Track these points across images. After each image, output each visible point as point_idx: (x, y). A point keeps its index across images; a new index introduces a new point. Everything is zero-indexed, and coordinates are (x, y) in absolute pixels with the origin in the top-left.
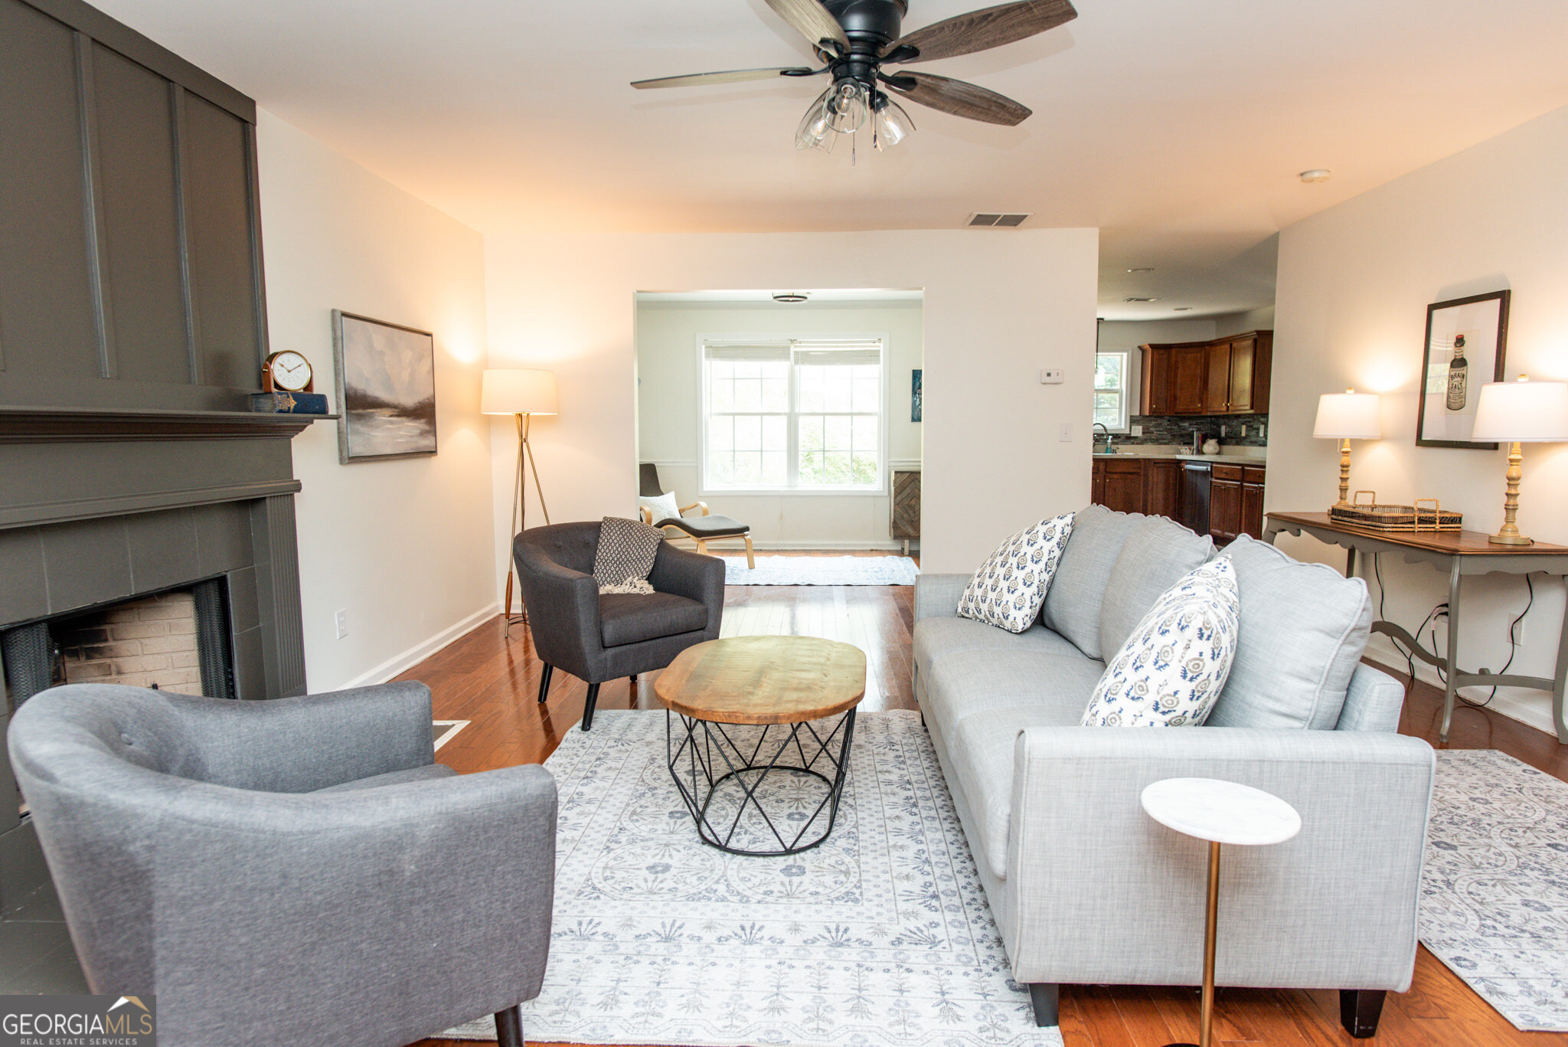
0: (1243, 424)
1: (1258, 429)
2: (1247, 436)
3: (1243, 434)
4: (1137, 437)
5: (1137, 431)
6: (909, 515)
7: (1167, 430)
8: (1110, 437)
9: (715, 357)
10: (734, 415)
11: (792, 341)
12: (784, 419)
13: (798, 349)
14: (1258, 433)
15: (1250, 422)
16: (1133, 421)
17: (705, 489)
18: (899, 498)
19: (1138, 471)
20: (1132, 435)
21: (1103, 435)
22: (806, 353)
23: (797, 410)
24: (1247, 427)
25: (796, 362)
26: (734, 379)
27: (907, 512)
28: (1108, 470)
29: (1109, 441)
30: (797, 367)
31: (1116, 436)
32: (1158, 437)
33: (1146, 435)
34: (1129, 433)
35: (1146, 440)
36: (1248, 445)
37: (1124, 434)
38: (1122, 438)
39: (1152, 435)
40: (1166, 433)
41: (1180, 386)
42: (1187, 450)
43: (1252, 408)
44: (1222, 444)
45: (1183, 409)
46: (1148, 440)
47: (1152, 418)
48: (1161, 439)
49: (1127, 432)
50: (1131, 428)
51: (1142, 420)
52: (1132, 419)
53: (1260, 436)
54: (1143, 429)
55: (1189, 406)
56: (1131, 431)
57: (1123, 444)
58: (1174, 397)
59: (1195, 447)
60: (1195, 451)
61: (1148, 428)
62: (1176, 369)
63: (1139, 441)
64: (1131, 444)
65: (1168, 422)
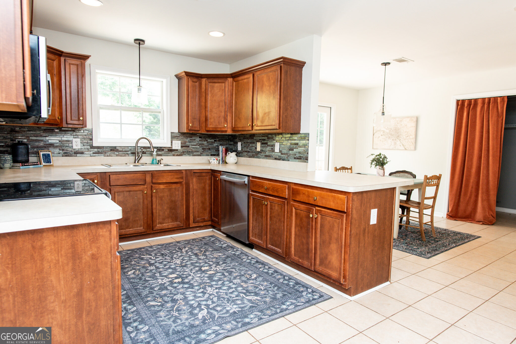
0: (258, 141)
1: (273, 146)
2: (262, 151)
3: (258, 150)
4: (177, 150)
5: (177, 145)
7: (200, 145)
8: (155, 150)
14: (273, 149)
15: (264, 140)
16: (173, 137)
19: (181, 180)
20: (173, 148)
21: (149, 148)
24: (262, 144)
28: (154, 181)
29: (155, 153)
31: (160, 149)
32: (193, 150)
33: (184, 148)
34: (170, 146)
35: (183, 152)
36: (263, 158)
37: (167, 147)
38: (165, 150)
39: (188, 148)
40: (198, 147)
41: (210, 110)
42: (215, 161)
43: (279, 128)
44: (239, 156)
45: (212, 128)
46: (185, 152)
47: (188, 135)
48: (196, 152)
49: (169, 145)
50: (172, 142)
51: (181, 136)
52: (173, 135)
53: (276, 151)
54: (181, 143)
55: (217, 126)
56: (172, 145)
57: (166, 156)
58: (206, 118)
59: (220, 159)
60: (220, 161)
61: (185, 143)
62: (206, 95)
63: (179, 154)
64: (173, 156)
65: (200, 139)
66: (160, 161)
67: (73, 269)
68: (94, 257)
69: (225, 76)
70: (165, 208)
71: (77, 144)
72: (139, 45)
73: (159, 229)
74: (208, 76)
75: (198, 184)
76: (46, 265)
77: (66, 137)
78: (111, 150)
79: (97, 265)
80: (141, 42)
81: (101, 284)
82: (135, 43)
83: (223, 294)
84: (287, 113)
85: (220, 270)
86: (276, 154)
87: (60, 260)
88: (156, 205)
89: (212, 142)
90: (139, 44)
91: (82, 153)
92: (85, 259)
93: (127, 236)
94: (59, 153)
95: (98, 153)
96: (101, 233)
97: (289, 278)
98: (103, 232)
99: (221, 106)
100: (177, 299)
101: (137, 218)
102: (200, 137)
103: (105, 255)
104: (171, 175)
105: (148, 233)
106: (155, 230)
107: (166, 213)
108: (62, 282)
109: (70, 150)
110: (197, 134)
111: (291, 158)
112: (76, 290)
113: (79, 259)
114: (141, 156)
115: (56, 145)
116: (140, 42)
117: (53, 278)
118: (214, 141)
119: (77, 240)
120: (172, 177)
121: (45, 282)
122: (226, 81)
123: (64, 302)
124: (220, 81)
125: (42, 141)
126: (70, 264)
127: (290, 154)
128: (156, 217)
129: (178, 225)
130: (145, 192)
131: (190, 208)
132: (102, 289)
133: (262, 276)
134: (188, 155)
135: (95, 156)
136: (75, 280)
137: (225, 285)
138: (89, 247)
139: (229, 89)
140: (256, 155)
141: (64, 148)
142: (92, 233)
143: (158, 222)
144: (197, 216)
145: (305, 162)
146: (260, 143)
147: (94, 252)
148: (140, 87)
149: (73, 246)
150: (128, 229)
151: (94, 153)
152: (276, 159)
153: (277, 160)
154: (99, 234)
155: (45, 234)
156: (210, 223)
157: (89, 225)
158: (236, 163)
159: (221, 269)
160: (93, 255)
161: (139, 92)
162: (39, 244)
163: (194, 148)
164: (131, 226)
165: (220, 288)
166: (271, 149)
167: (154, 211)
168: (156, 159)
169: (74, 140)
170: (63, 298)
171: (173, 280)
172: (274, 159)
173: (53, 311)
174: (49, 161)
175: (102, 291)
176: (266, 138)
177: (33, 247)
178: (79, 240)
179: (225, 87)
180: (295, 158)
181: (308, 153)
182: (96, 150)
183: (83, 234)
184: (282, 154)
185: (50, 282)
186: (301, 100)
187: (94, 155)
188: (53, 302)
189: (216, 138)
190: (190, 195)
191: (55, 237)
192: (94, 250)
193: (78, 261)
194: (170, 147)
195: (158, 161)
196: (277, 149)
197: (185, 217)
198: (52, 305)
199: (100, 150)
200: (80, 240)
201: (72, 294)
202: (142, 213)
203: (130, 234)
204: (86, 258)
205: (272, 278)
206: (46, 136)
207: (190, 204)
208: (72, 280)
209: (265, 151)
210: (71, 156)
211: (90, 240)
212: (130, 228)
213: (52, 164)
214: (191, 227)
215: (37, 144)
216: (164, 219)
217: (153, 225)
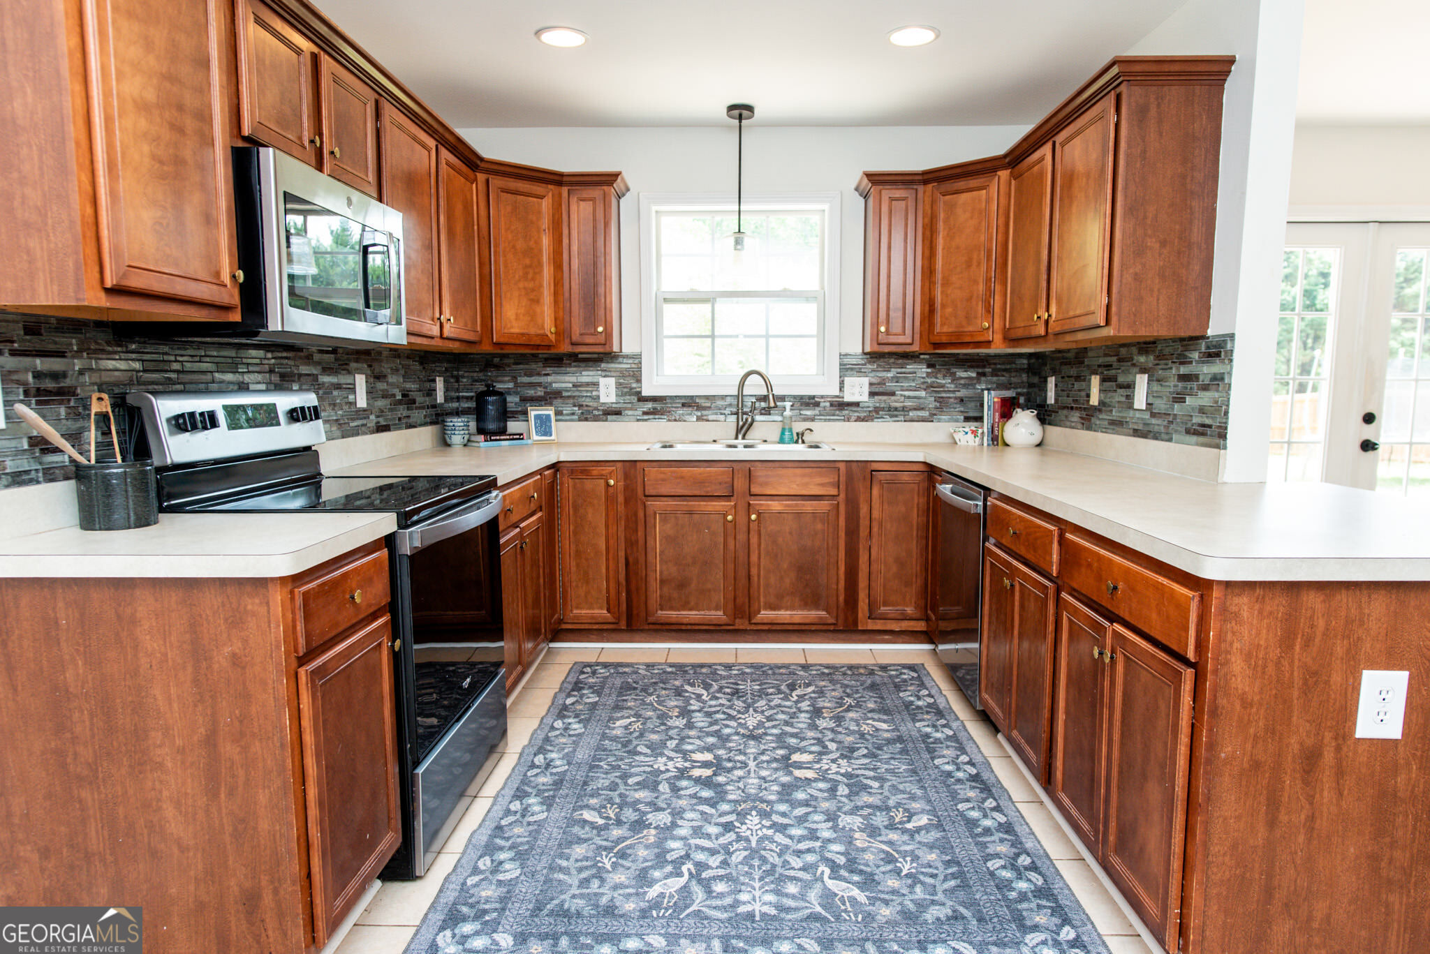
0: (1095, 372)
1: (1130, 386)
2: (1102, 404)
3: (1094, 401)
4: (857, 404)
5: (857, 390)
7: (929, 387)
14: (1130, 398)
15: (1109, 366)
16: (846, 369)
19: (833, 492)
20: (848, 398)
24: (1103, 380)
28: (755, 489)
29: (790, 414)
31: (809, 402)
32: (908, 403)
33: (880, 397)
34: (837, 393)
35: (877, 410)
36: (1105, 430)
37: (827, 396)
38: (822, 404)
39: (893, 398)
40: (923, 394)
41: (943, 278)
42: (970, 436)
43: (1108, 322)
44: (1050, 424)
45: (951, 334)
46: (883, 409)
47: (892, 360)
48: (915, 409)
49: (835, 391)
50: (842, 384)
51: (870, 362)
52: (846, 361)
53: (1136, 406)
54: (871, 384)
55: (963, 327)
56: (841, 389)
57: (825, 420)
58: (930, 306)
59: (986, 430)
60: (985, 439)
61: (882, 382)
62: (932, 235)
63: (862, 415)
64: (844, 420)
65: (929, 370)
66: (803, 434)
67: (196, 682)
68: (235, 660)
69: (988, 165)
70: (785, 566)
71: (608, 391)
72: (740, 122)
73: (765, 621)
74: (937, 174)
75: (886, 506)
76: (144, 661)
77: (587, 376)
78: (684, 405)
79: (244, 683)
80: (745, 113)
81: (256, 730)
82: (729, 116)
83: (774, 848)
84: (1144, 265)
85: (837, 773)
86: (1138, 415)
87: (169, 656)
88: (759, 554)
89: (970, 378)
90: (740, 118)
91: (618, 413)
92: (219, 662)
93: (684, 627)
94: (573, 414)
95: (653, 412)
96: (249, 607)
97: (1033, 862)
98: (252, 603)
99: (975, 263)
100: (651, 824)
101: (709, 586)
102: (929, 366)
103: (262, 662)
104: (803, 476)
105: (736, 627)
106: (755, 624)
107: (787, 581)
108: (175, 706)
109: (595, 404)
110: (922, 356)
111: (1176, 431)
112: (202, 730)
113: (206, 660)
114: (750, 420)
115: (565, 394)
116: (741, 112)
117: (157, 691)
118: (978, 373)
119: (201, 616)
120: (806, 480)
121: (143, 698)
122: (990, 181)
123: (181, 751)
124: (973, 183)
125: (540, 384)
126: (190, 669)
127: (1175, 415)
128: (759, 588)
129: (821, 618)
130: (730, 518)
131: (860, 575)
132: (257, 744)
133: (947, 828)
134: (889, 419)
135: (646, 420)
136: (200, 708)
137: (806, 825)
138: (225, 635)
139: (1001, 205)
140: (1088, 417)
141: (581, 401)
142: (231, 603)
143: (765, 603)
144: (880, 599)
145: (1218, 447)
146: (1098, 377)
147: (237, 651)
148: (741, 235)
149: (193, 627)
150: (684, 610)
151: (645, 413)
152: (1137, 433)
153: (1139, 436)
154: (245, 609)
155: (138, 592)
156: (921, 626)
157: (223, 582)
158: (1039, 445)
159: (843, 771)
160: (234, 655)
161: (739, 247)
162: (129, 611)
163: (909, 397)
164: (692, 603)
165: (782, 828)
166: (1123, 399)
167: (754, 571)
168: (791, 430)
169: (603, 381)
170: (179, 742)
171: (693, 767)
172: (1131, 431)
173: (161, 766)
174: (547, 433)
175: (256, 747)
176: (1115, 359)
177: (119, 617)
178: (204, 616)
179: (988, 201)
180: (1188, 432)
181: (1226, 413)
182: (650, 405)
183: (210, 601)
184: (1153, 415)
185: (152, 700)
186: (1214, 210)
187: (646, 417)
188: (160, 746)
189: (984, 367)
190: (861, 534)
191: (156, 600)
192: (237, 646)
193: (204, 664)
194: (837, 397)
195: (798, 434)
196: (1140, 401)
197: (842, 598)
198: (158, 751)
199: (658, 406)
200: (207, 615)
201: (196, 738)
202: (721, 574)
203: (691, 624)
204: (221, 659)
205: (972, 846)
206: (548, 375)
207: (860, 561)
208: (196, 706)
209: (1109, 406)
210: (596, 419)
211: (226, 620)
212: (691, 609)
213: (553, 437)
214: (860, 628)
215: (531, 392)
216: (780, 597)
217: (752, 609)
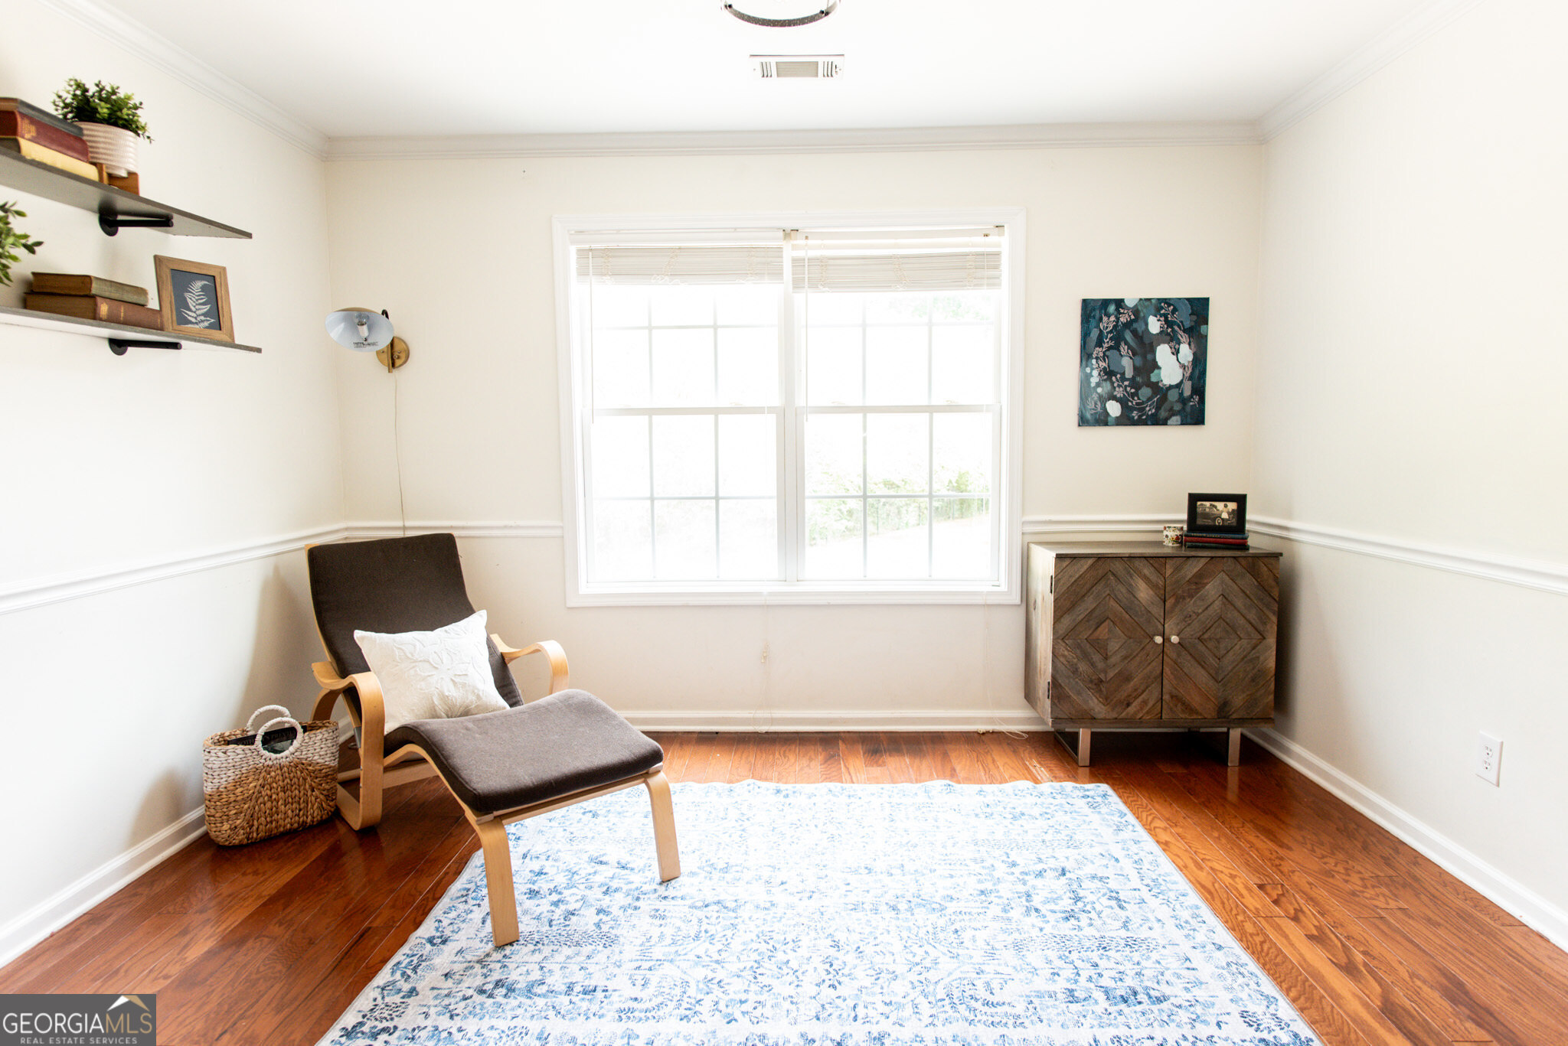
6: (1093, 664)
9: (601, 273)
10: (651, 412)
11: (789, 233)
12: (769, 424)
13: (800, 254)
17: (584, 589)
18: (1067, 621)
22: (822, 263)
23: (800, 402)
25: (797, 284)
26: (650, 328)
27: (1086, 656)
30: (799, 297)
